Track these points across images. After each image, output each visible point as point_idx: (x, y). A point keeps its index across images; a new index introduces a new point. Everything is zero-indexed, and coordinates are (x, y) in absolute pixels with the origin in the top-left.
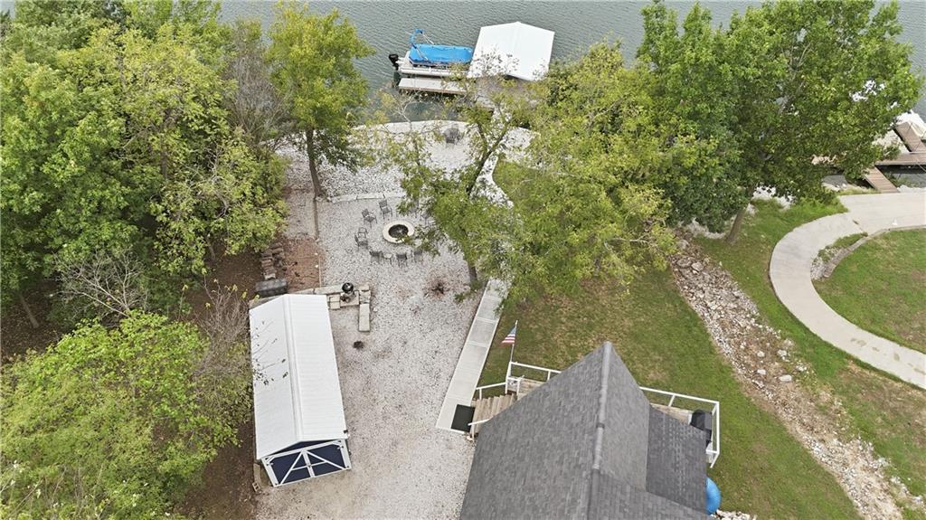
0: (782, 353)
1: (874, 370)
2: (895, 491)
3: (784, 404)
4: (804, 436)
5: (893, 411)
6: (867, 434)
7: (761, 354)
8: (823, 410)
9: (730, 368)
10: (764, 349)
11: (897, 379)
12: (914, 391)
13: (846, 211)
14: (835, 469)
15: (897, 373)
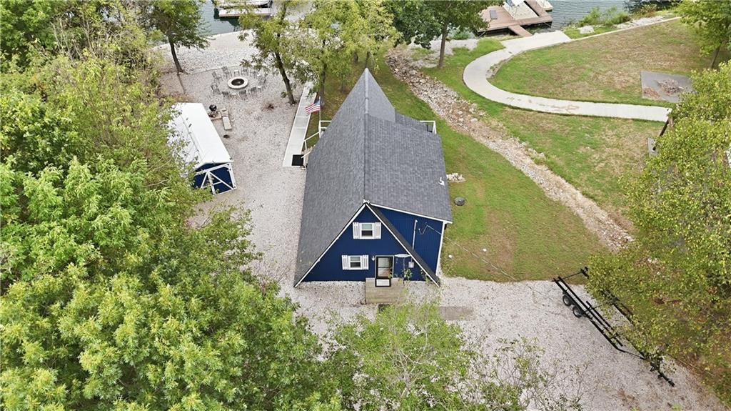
0: (471, 110)
1: (519, 108)
2: (530, 154)
3: (474, 130)
4: (484, 141)
5: (530, 123)
6: (516, 134)
7: (460, 113)
8: (494, 129)
9: (444, 121)
10: (462, 110)
11: (531, 110)
12: (540, 114)
13: (505, 48)
14: (500, 151)
15: (530, 108)
